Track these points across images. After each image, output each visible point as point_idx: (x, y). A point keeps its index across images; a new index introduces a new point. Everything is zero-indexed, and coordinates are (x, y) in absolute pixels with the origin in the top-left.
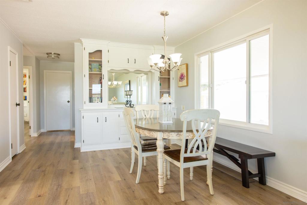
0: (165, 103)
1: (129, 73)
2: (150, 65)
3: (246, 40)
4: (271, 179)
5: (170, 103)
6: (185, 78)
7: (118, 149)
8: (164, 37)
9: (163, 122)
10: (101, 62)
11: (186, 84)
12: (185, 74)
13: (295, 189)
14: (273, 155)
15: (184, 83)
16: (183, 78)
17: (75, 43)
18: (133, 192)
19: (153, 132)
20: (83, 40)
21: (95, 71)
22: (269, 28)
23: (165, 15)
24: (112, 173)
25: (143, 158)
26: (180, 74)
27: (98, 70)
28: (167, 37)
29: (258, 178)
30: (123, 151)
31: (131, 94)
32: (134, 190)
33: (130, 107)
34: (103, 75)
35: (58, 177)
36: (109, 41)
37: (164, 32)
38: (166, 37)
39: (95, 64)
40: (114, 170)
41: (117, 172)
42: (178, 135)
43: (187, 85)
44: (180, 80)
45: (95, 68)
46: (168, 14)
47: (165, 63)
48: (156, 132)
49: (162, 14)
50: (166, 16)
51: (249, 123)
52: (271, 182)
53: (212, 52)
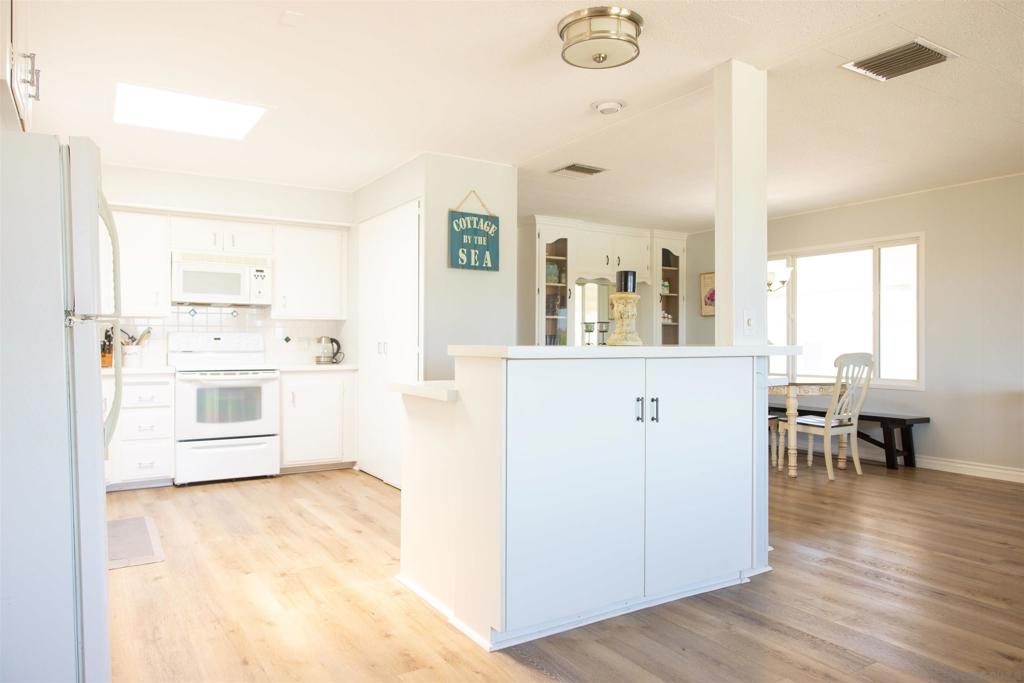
3: (873, 246)
10: (565, 262)
14: (927, 420)
20: (538, 218)
21: (551, 281)
22: (919, 237)
26: (708, 290)
27: (557, 278)
29: (903, 458)
34: (570, 290)
39: (551, 267)
45: (551, 275)
51: (879, 376)
53: (794, 256)
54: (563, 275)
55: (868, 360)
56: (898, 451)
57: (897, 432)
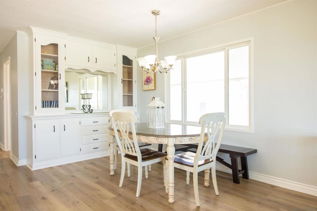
0: (158, 108)
1: (84, 73)
2: (141, 66)
3: (224, 49)
4: (252, 173)
5: (163, 107)
6: (153, 81)
7: (80, 162)
8: (155, 38)
9: (157, 128)
10: (57, 58)
11: (153, 88)
12: (153, 78)
13: (278, 179)
14: (255, 151)
15: (151, 86)
16: (149, 82)
17: (17, 31)
18: (142, 206)
19: (162, 138)
20: (34, 29)
21: (48, 69)
22: (250, 41)
23: (156, 14)
24: (98, 190)
25: (144, 167)
26: (146, 77)
27: (53, 67)
28: (159, 38)
29: (242, 174)
30: (89, 163)
31: (91, 98)
32: (141, 205)
33: (89, 112)
34: (60, 74)
35: (29, 207)
36: (68, 34)
37: (156, 32)
38: (157, 37)
39: (48, 60)
40: (98, 186)
41: (103, 187)
42: (191, 139)
43: (155, 89)
44: (146, 83)
45: (48, 65)
46: (160, 14)
47: (157, 65)
48: (167, 138)
49: (153, 13)
50: (157, 16)
51: (228, 124)
52: (253, 175)
53: (185, 57)
54: (57, 66)
55: (222, 117)
56: (239, 171)
57: (239, 160)
